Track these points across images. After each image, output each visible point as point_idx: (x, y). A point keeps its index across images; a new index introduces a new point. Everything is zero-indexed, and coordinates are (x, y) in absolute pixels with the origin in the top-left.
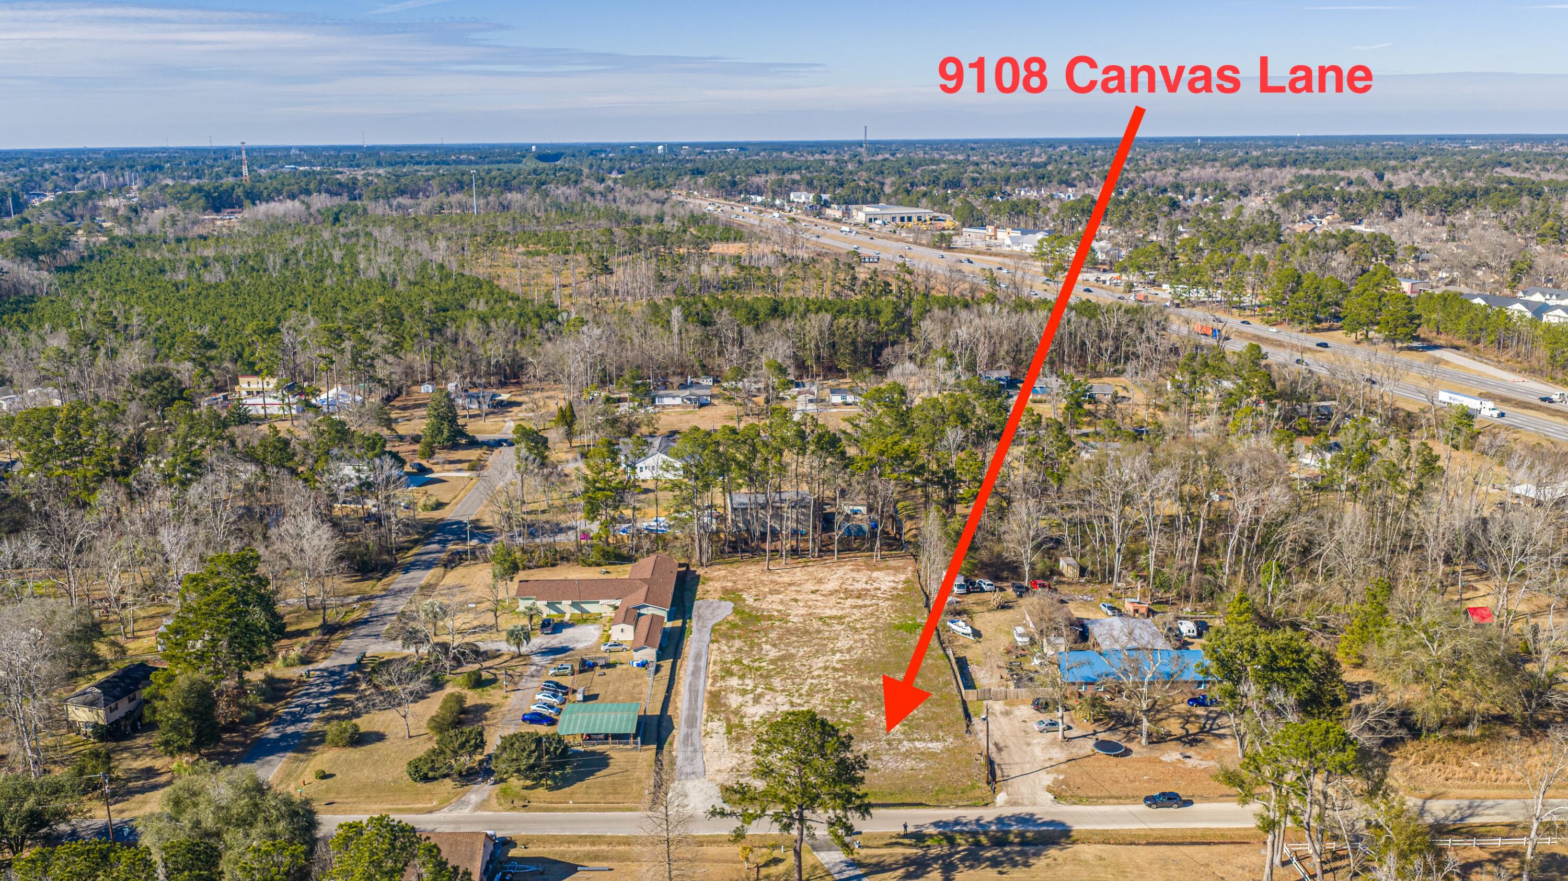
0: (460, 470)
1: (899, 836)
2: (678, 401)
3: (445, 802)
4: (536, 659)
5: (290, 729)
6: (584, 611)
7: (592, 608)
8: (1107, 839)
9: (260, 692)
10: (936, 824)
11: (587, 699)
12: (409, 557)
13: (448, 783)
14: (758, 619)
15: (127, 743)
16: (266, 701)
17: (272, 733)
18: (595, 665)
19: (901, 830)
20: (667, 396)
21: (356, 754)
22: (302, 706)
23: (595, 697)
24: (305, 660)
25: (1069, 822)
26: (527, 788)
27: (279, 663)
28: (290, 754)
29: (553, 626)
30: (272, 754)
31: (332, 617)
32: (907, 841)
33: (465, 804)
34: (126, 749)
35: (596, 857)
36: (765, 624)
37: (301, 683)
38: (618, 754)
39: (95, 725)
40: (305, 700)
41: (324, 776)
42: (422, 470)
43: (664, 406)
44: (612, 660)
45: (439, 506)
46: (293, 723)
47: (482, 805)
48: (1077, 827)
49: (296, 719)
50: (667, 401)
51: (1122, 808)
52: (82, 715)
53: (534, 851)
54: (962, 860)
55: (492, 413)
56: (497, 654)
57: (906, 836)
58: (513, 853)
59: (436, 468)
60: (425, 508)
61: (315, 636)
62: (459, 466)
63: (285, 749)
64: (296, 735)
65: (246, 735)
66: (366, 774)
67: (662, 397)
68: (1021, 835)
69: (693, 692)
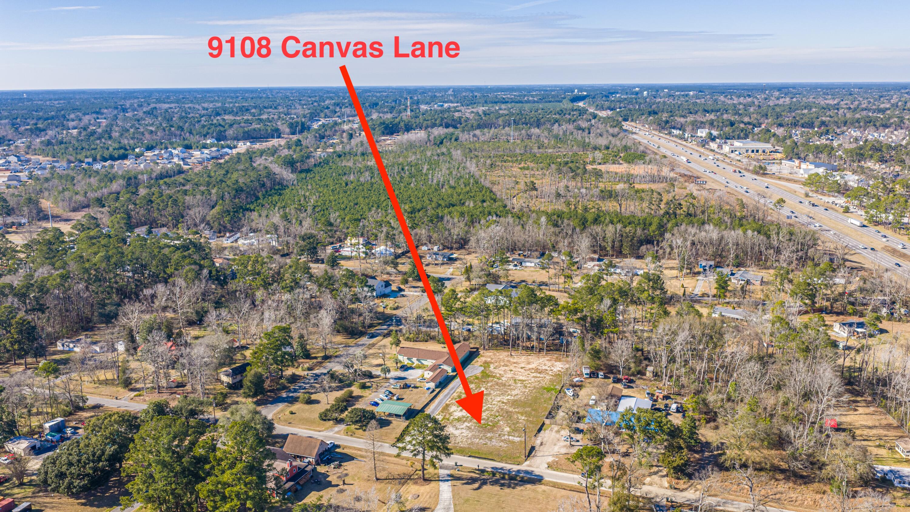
0: (416, 292)
1: (476, 470)
2: (533, 265)
3: (327, 429)
4: (391, 381)
5: (291, 395)
6: (422, 364)
7: (425, 362)
8: (555, 485)
9: (287, 379)
10: (492, 468)
11: (398, 399)
12: (372, 330)
13: (331, 422)
14: (489, 376)
15: (237, 391)
16: (288, 383)
17: (284, 395)
18: (410, 386)
19: (477, 468)
20: (528, 262)
21: (307, 407)
22: (300, 387)
23: (402, 399)
24: (310, 369)
25: (544, 476)
26: (356, 429)
27: (300, 369)
28: (286, 404)
29: (405, 368)
30: (280, 402)
31: (330, 352)
32: (477, 472)
33: (332, 431)
34: (236, 393)
35: (362, 456)
36: (490, 379)
37: (304, 377)
38: (395, 422)
39: (228, 383)
40: (302, 384)
41: (292, 413)
42: (401, 290)
43: (526, 267)
44: (418, 385)
45: (397, 308)
46: (293, 392)
47: (338, 432)
48: (546, 479)
49: (295, 391)
50: (528, 264)
51: (571, 476)
52: (225, 379)
53: (346, 451)
54: (490, 482)
55: (447, 263)
56: (378, 376)
57: (478, 470)
58: (338, 450)
59: (406, 290)
60: (391, 308)
61: (319, 360)
62: (416, 289)
63: (285, 402)
64: (292, 397)
65: (276, 394)
66: (306, 415)
67: (525, 262)
68: (522, 478)
69: (440, 403)
